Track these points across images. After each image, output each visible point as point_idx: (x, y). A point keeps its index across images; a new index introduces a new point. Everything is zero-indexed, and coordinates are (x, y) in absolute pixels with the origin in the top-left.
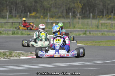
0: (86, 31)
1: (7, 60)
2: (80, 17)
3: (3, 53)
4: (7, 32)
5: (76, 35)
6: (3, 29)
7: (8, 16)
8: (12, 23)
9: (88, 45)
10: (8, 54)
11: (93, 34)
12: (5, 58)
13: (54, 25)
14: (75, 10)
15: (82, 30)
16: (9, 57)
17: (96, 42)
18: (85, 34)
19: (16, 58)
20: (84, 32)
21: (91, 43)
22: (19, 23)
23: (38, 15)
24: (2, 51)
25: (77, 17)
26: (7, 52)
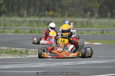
0: (103, 31)
1: (23, 58)
2: (98, 16)
3: (19, 51)
4: (24, 30)
5: (94, 34)
6: (20, 27)
7: (25, 15)
8: (30, 21)
9: (105, 44)
10: (24, 52)
11: (110, 33)
12: (22, 56)
13: (72, 24)
14: (93, 9)
15: (100, 29)
16: (25, 55)
17: (113, 41)
18: (102, 33)
19: (32, 56)
20: (102, 31)
21: (108, 42)
22: (37, 21)
23: (56, 14)
24: (18, 49)
25: (95, 16)
26: (24, 50)
